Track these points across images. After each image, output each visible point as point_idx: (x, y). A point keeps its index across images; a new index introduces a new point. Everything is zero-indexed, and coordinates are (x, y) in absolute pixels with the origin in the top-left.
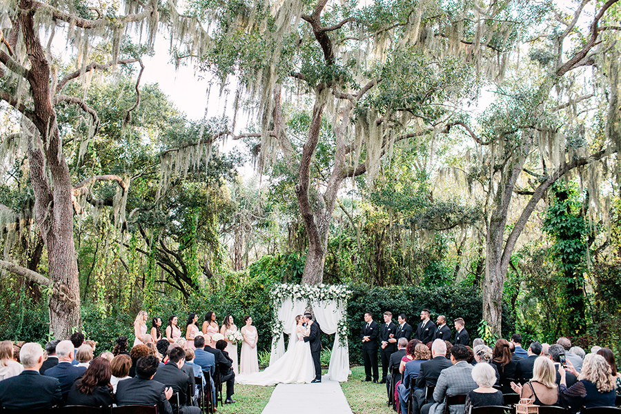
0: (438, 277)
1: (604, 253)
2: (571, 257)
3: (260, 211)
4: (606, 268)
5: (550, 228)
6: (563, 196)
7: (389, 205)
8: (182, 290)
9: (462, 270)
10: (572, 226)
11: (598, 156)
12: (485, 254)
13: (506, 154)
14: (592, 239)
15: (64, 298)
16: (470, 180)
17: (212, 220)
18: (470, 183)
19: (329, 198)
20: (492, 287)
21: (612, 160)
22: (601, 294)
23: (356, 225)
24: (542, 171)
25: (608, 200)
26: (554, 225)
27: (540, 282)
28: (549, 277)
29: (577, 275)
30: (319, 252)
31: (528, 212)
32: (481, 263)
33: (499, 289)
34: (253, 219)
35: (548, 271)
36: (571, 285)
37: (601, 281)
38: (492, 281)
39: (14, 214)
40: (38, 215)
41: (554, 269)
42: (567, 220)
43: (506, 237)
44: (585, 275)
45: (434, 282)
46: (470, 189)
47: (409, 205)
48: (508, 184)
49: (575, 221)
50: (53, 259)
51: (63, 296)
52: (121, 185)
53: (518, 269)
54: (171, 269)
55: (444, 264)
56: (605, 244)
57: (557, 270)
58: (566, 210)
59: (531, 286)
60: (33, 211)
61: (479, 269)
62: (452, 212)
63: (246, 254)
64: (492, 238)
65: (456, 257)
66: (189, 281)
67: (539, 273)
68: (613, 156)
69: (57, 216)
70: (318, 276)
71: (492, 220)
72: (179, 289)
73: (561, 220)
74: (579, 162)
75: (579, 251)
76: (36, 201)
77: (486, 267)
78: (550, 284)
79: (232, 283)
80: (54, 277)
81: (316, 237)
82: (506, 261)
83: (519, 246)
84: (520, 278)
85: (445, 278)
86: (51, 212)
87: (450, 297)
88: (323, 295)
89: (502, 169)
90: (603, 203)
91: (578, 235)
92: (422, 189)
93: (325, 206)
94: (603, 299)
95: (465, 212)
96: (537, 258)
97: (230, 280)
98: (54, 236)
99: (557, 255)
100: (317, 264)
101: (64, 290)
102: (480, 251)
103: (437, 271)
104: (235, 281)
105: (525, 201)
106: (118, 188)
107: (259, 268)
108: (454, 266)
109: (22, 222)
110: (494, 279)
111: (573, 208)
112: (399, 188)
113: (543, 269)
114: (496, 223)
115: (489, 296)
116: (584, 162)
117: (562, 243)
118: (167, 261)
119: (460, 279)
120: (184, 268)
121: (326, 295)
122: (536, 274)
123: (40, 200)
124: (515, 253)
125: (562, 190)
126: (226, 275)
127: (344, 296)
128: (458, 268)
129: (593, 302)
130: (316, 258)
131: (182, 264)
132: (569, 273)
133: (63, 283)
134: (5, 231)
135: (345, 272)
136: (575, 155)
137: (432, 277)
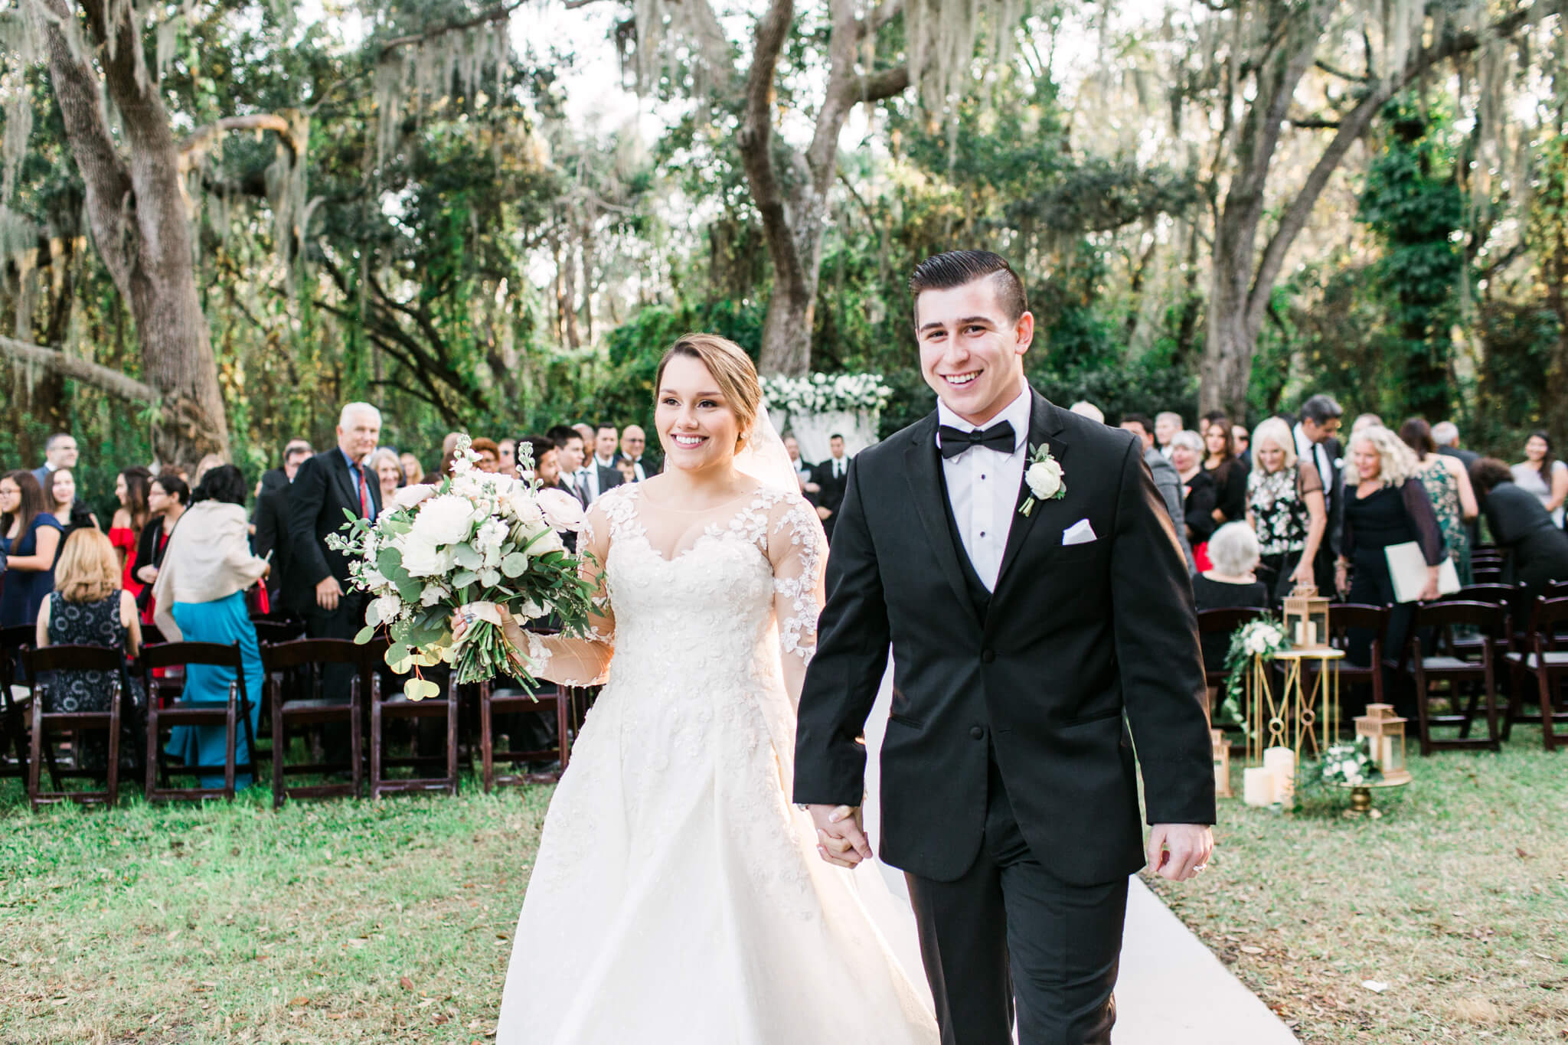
0: (1084, 348)
1: (1509, 275)
2: (1422, 288)
3: (618, 189)
4: (1510, 315)
5: (1375, 215)
6: (1411, 130)
7: (965, 172)
8: (437, 401)
9: (1142, 329)
10: (1431, 207)
11: (1507, 27)
12: (1205, 287)
13: (1273, 27)
14: (1480, 237)
15: (192, 433)
16: (1175, 99)
17: (500, 222)
18: (1176, 106)
19: (820, 158)
20: (1223, 369)
21: (1544, 33)
22: (1491, 377)
23: (878, 223)
24: (1363, 65)
25: (1525, 137)
26: (1384, 207)
27: (1343, 354)
28: (1367, 339)
29: (1433, 335)
30: (798, 297)
31: (1319, 178)
32: (1192, 308)
33: (1239, 375)
34: (601, 211)
35: (1361, 326)
36: (1419, 359)
37: (1493, 347)
38: (1222, 355)
39: (32, 229)
40: (98, 228)
41: (1381, 318)
42: (1417, 194)
43: (1260, 241)
44: (1457, 335)
45: (1076, 362)
46: (1176, 125)
47: (1015, 167)
48: (1273, 106)
49: (1438, 195)
50: (153, 338)
51: (188, 427)
52: (287, 142)
53: (1287, 323)
54: (403, 350)
55: (1097, 315)
56: (1513, 253)
57: (1388, 320)
58: (1416, 168)
59: (1319, 363)
60: (84, 217)
61: (1187, 324)
62: (1127, 184)
63: (586, 304)
64: (1226, 250)
65: (1128, 295)
66: (453, 379)
67: (1341, 330)
68: (1549, 23)
69: (150, 229)
70: (798, 357)
71: (1230, 202)
72: (425, 399)
73: (1404, 194)
74: (1457, 45)
75: (1446, 272)
76: (90, 193)
77: (1209, 320)
78: (1368, 356)
79: (564, 381)
80: (159, 381)
81: (792, 260)
82: (1260, 304)
83: (1293, 262)
84: (1292, 346)
85: (1101, 352)
86: (133, 219)
87: (1117, 397)
88: (821, 401)
89: (1258, 70)
90: (1513, 144)
91: (1444, 231)
92: (1047, 126)
93: (811, 179)
94: (1496, 391)
95: (1161, 181)
96: (1338, 293)
97: (558, 371)
98: (147, 281)
99: (1388, 286)
100: (794, 326)
101: (188, 412)
102: (1191, 278)
103: (1081, 332)
104: (570, 376)
105: (1312, 146)
106: (281, 151)
107: (635, 340)
108: (1122, 320)
109: (56, 247)
110: (1229, 348)
111: (1437, 161)
112: (987, 123)
113: (1352, 322)
114: (1238, 211)
115: (1214, 391)
116: (1469, 43)
117: (1403, 253)
118: (391, 328)
119: (1136, 353)
120: (439, 346)
121: (828, 401)
122: (1333, 334)
123: (101, 191)
124: (1281, 281)
125: (1412, 115)
126: (548, 360)
127: (871, 400)
128: (1131, 322)
129: (1472, 401)
130: (792, 312)
131: (431, 335)
132: (1414, 330)
133: (185, 396)
134: (12, 269)
135: (850, 344)
136: (1449, 25)
137: (1068, 350)
